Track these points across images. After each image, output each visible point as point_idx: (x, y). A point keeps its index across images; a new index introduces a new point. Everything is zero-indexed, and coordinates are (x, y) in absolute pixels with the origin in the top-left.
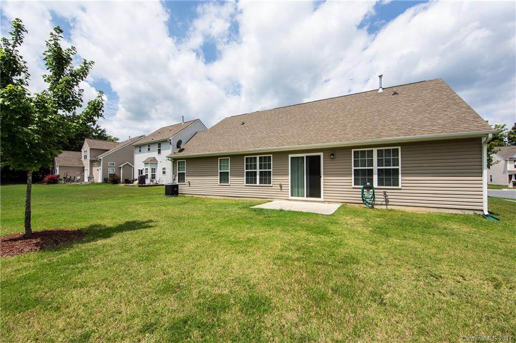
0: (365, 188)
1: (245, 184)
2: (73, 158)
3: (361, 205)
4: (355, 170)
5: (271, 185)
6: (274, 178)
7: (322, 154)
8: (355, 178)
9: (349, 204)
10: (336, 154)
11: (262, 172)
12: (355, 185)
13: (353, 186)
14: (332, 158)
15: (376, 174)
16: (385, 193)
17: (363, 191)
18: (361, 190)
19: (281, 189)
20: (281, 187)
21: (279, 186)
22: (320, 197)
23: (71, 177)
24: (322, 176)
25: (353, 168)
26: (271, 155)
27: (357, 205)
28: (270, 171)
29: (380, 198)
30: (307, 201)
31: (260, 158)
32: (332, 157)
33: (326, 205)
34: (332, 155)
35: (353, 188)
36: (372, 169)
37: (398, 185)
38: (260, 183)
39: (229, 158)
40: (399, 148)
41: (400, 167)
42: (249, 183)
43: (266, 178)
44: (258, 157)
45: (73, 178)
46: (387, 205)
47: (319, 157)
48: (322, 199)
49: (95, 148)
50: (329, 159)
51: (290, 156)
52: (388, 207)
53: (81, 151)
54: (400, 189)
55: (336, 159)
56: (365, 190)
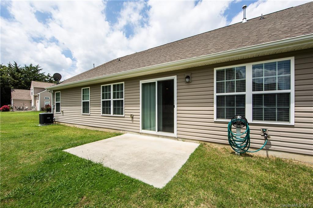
0: (233, 123)
1: (101, 115)
2: (24, 94)
3: (226, 147)
4: (218, 97)
5: (124, 116)
6: (126, 108)
7: (175, 78)
8: (217, 109)
9: (209, 144)
10: (193, 75)
11: (116, 101)
12: (218, 117)
13: (215, 119)
14: (188, 82)
15: (249, 103)
16: (264, 131)
17: (230, 128)
18: (227, 125)
19: (132, 121)
20: (132, 118)
21: (129, 116)
22: (173, 132)
23: (20, 107)
24: (176, 105)
25: (215, 94)
26: (123, 83)
27: (220, 147)
28: (123, 100)
29: (256, 139)
30: (158, 136)
31: (114, 86)
32: (187, 80)
33: (180, 142)
34: (188, 77)
35: (216, 122)
36: (244, 96)
37: (288, 120)
38: (114, 113)
39: (89, 87)
40: (292, 60)
41: (292, 91)
42: (104, 114)
43: (119, 107)
44: (112, 85)
45: (21, 107)
46: (267, 150)
47: (172, 81)
48: (175, 135)
49: (38, 87)
50: (184, 84)
51: (142, 82)
52: (270, 153)
53: (30, 90)
54: (292, 126)
55: (193, 83)
56: (233, 126)
